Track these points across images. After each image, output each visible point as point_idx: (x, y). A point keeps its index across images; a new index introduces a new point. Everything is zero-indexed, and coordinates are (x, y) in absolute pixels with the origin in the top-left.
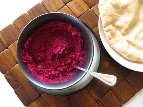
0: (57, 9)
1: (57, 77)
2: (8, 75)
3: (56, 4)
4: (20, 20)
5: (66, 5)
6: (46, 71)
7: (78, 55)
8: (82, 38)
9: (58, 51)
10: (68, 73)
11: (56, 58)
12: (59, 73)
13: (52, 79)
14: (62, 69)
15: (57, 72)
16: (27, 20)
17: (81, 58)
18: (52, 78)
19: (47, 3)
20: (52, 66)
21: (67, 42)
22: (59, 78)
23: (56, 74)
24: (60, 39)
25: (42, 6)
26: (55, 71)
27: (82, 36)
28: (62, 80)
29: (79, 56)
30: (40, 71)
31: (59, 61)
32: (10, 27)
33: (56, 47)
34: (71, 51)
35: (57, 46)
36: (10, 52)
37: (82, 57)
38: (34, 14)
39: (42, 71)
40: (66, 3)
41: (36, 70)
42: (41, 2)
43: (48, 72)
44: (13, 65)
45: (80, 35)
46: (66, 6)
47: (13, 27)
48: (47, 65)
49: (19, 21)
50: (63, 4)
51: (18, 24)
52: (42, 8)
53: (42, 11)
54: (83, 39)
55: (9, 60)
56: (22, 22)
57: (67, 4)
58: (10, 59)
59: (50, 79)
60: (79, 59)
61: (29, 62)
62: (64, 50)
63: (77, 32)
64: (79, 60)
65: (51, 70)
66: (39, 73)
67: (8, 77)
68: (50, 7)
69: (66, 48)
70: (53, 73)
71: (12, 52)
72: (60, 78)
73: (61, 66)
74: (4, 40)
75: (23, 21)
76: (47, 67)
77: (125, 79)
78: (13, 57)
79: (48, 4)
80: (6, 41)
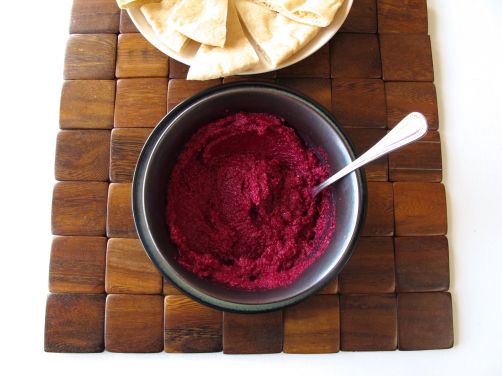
0: (110, 106)
1: (299, 252)
2: (173, 339)
3: (96, 100)
4: (62, 210)
5: (115, 79)
6: (264, 260)
7: (303, 169)
8: (285, 123)
9: (256, 192)
10: (315, 225)
11: (262, 212)
12: (297, 242)
13: (292, 266)
14: (294, 228)
15: (289, 243)
16: (77, 196)
17: (317, 170)
18: (288, 265)
19: (74, 118)
20: (265, 239)
21: (256, 159)
22: (305, 254)
23: (290, 249)
24: (235, 165)
25: (74, 134)
26: (283, 244)
27: (283, 120)
28: (316, 249)
29: (310, 169)
30: (253, 270)
31: (274, 215)
32: (58, 250)
33: (243, 188)
34: (281, 172)
35: (243, 184)
36: (121, 292)
37: (317, 165)
38: (76, 167)
39: (255, 266)
40: (111, 74)
41: (241, 277)
42: (60, 130)
43: (270, 258)
44: (158, 309)
45: (277, 122)
46: (118, 81)
47: (65, 240)
48: (253, 247)
49: (63, 213)
50: (108, 84)
51: (69, 223)
52: (77, 137)
53: (84, 143)
54: (289, 126)
55: (139, 310)
56: (71, 209)
57: (117, 76)
58: (139, 307)
59: (288, 269)
60: (313, 177)
61: (213, 269)
62: (268, 181)
63: (265, 120)
64: (316, 178)
65: (273, 250)
66: (252, 278)
67: (178, 343)
68: (90, 117)
69: (268, 174)
70: (283, 252)
71: (125, 287)
72: (307, 249)
73: (286, 223)
74: (79, 289)
75: (72, 206)
76: (256, 250)
77: (385, 82)
78: (140, 297)
79: (79, 118)
80: (84, 283)
